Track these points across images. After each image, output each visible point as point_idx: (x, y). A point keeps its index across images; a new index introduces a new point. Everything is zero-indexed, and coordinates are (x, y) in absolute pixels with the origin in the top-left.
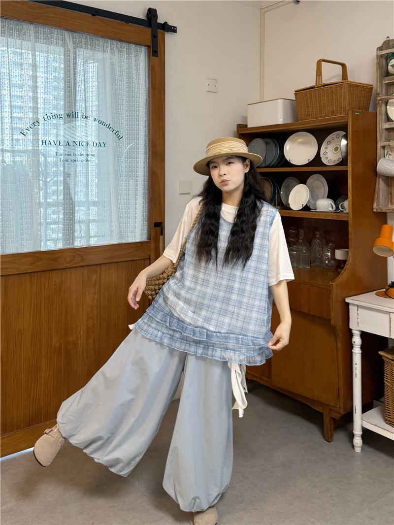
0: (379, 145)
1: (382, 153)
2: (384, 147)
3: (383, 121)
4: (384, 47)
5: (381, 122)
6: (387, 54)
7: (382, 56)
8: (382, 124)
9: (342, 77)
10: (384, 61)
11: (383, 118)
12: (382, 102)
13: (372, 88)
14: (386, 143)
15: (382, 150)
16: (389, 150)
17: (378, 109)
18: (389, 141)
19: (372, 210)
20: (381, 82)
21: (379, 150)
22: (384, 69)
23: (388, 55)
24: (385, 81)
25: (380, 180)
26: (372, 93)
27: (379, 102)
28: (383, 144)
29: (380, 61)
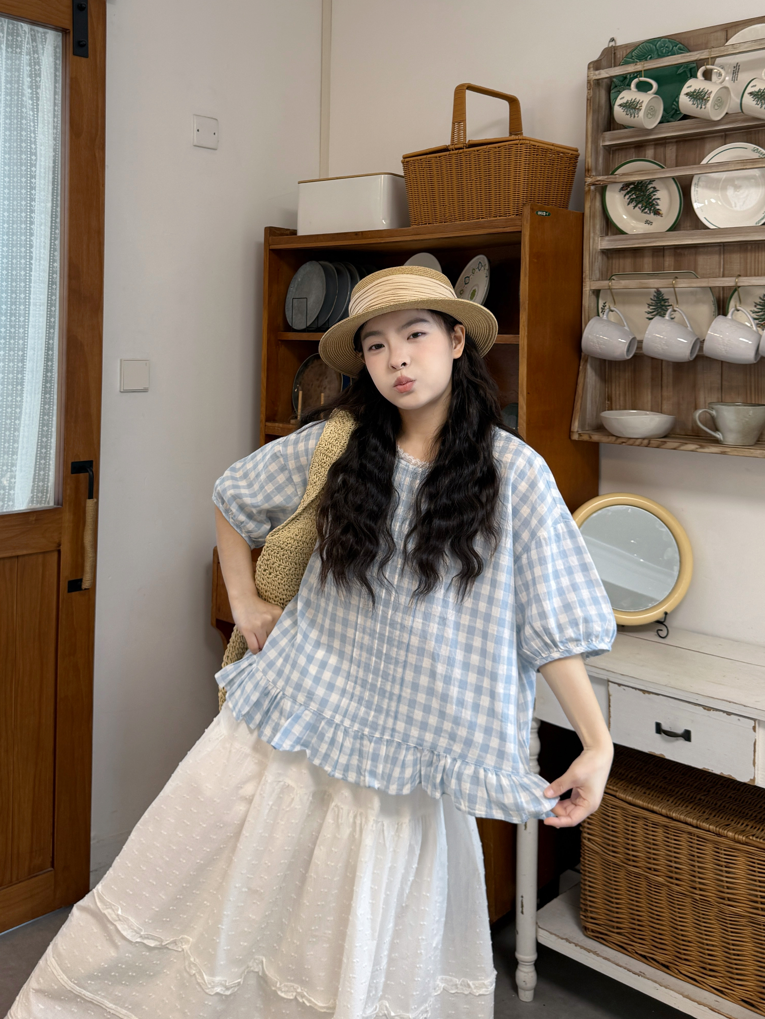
0: (588, 287)
1: (593, 305)
2: (597, 293)
3: (598, 232)
4: (604, 63)
5: (592, 235)
6: (611, 78)
7: (598, 82)
8: (594, 240)
9: (510, 129)
10: (603, 94)
11: (598, 227)
12: (596, 189)
13: (577, 157)
14: (604, 284)
15: (593, 298)
16: (610, 299)
17: (587, 205)
18: (610, 279)
19: (570, 438)
20: (595, 142)
21: (588, 300)
22: (604, 112)
23: (612, 82)
24: (604, 141)
25: (589, 367)
26: (575, 167)
27: (589, 190)
28: (597, 285)
29: (594, 93)
